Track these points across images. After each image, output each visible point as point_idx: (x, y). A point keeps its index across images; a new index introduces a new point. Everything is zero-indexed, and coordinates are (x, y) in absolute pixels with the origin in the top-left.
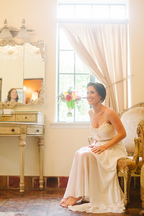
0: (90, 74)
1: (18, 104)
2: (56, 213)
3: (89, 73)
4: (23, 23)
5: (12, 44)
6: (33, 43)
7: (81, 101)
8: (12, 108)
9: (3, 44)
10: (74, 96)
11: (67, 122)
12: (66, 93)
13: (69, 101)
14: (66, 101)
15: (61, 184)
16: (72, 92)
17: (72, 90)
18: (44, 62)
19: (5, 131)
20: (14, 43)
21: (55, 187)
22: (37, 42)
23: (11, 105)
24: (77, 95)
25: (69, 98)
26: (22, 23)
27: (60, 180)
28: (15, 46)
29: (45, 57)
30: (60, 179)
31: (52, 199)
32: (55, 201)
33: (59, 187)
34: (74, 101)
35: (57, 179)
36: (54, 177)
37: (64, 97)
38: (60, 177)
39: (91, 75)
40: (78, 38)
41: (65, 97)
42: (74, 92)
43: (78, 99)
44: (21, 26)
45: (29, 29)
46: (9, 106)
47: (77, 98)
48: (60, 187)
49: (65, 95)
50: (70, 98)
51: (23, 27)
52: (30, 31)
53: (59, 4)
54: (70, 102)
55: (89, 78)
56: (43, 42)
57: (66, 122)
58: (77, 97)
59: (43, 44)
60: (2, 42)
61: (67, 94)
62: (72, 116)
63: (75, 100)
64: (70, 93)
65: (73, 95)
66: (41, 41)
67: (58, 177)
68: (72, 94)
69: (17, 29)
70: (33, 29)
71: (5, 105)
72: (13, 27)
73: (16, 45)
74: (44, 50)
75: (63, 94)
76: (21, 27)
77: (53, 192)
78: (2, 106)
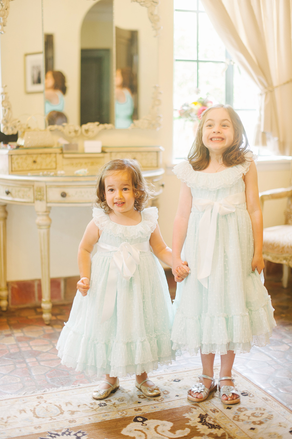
12: (195, 104)
16: (207, 103)
23: (93, 132)
46: (89, 133)
59: (155, 0)
61: (199, 106)
74: (157, 12)
78: (73, 134)
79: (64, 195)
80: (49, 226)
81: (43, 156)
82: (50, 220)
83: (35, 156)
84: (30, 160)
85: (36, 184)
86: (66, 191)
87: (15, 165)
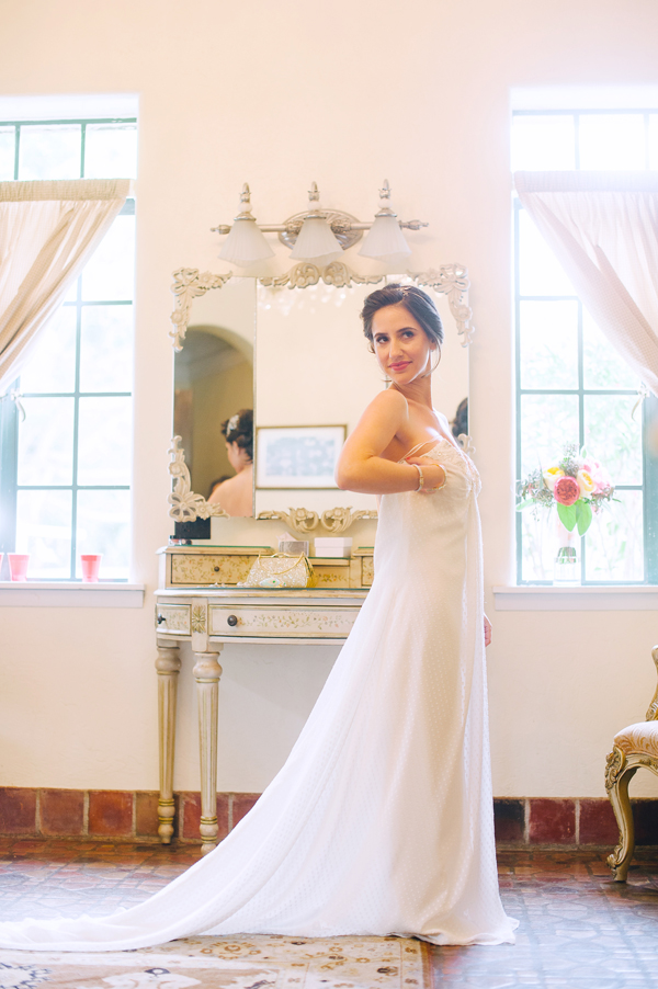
0: (644, 392)
1: (367, 517)
2: (568, 940)
3: (638, 389)
4: (387, 197)
5: (340, 278)
6: (422, 274)
7: (611, 501)
8: (342, 534)
9: (303, 280)
10: (586, 482)
11: (556, 585)
12: (553, 472)
13: (568, 504)
14: (554, 500)
15: (537, 826)
16: (576, 469)
17: (578, 459)
18: (467, 348)
19: (337, 626)
20: (345, 275)
21: (513, 838)
22: (438, 270)
23: (342, 522)
24: (597, 479)
25: (567, 491)
26: (382, 198)
27: (532, 814)
28: (350, 287)
29: (471, 329)
30: (532, 809)
31: (522, 885)
32: (538, 895)
33: (527, 839)
34: (588, 501)
35: (521, 808)
36: (507, 800)
37: (547, 488)
38: (531, 800)
39: (648, 395)
40: (597, 249)
41: (552, 488)
42: (586, 468)
43: (602, 495)
44: (377, 211)
45: (405, 221)
46: (334, 525)
47: (600, 491)
48: (533, 839)
49: (554, 479)
50: (570, 490)
51: (385, 215)
52: (409, 227)
53: (516, 113)
54: (572, 508)
55: (640, 408)
56: (464, 270)
57: (550, 583)
58: (600, 485)
59: (460, 281)
60: (298, 272)
61: (560, 476)
62: (575, 560)
63: (590, 498)
64: (571, 472)
65: (583, 479)
66: (455, 267)
67: (523, 800)
68: (580, 473)
69: (358, 221)
70: (423, 221)
71: (316, 521)
72: (337, 208)
73: (352, 282)
74: (465, 302)
75: (545, 476)
76: (376, 213)
77: (511, 859)
78: (303, 525)
79: (233, 622)
80: (217, 680)
81: (232, 559)
82: (218, 667)
83: (218, 559)
84: (208, 566)
85: (195, 602)
86: (238, 614)
87: (178, 574)
